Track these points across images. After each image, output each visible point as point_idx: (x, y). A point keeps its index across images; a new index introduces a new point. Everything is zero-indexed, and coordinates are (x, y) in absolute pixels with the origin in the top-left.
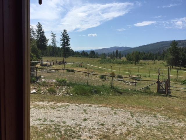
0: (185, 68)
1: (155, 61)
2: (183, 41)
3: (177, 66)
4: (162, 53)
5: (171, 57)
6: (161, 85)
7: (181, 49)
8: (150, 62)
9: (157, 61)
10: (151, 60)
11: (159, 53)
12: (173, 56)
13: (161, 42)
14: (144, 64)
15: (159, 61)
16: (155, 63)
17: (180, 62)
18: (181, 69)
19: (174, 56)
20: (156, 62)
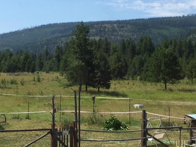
0: (107, 90)
1: (40, 74)
2: (98, 23)
3: (90, 85)
4: (54, 54)
5: (77, 63)
6: (59, 139)
7: (96, 43)
8: (28, 77)
9: (43, 75)
10: (28, 71)
11: (47, 53)
12: (81, 61)
13: (50, 26)
14: (12, 83)
15: (48, 75)
16: (39, 81)
17: (97, 76)
18: (99, 93)
19: (83, 62)
20: (41, 77)
